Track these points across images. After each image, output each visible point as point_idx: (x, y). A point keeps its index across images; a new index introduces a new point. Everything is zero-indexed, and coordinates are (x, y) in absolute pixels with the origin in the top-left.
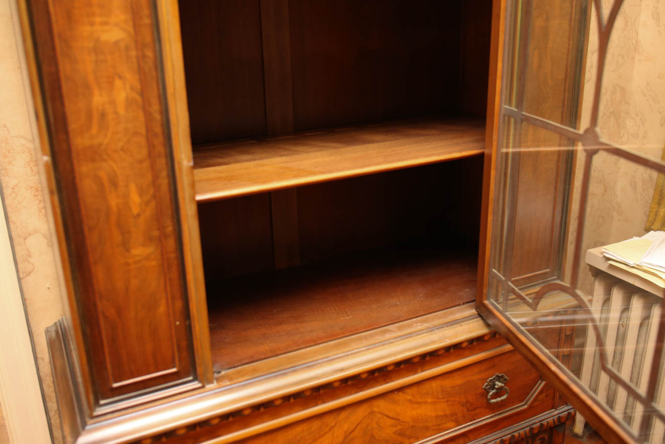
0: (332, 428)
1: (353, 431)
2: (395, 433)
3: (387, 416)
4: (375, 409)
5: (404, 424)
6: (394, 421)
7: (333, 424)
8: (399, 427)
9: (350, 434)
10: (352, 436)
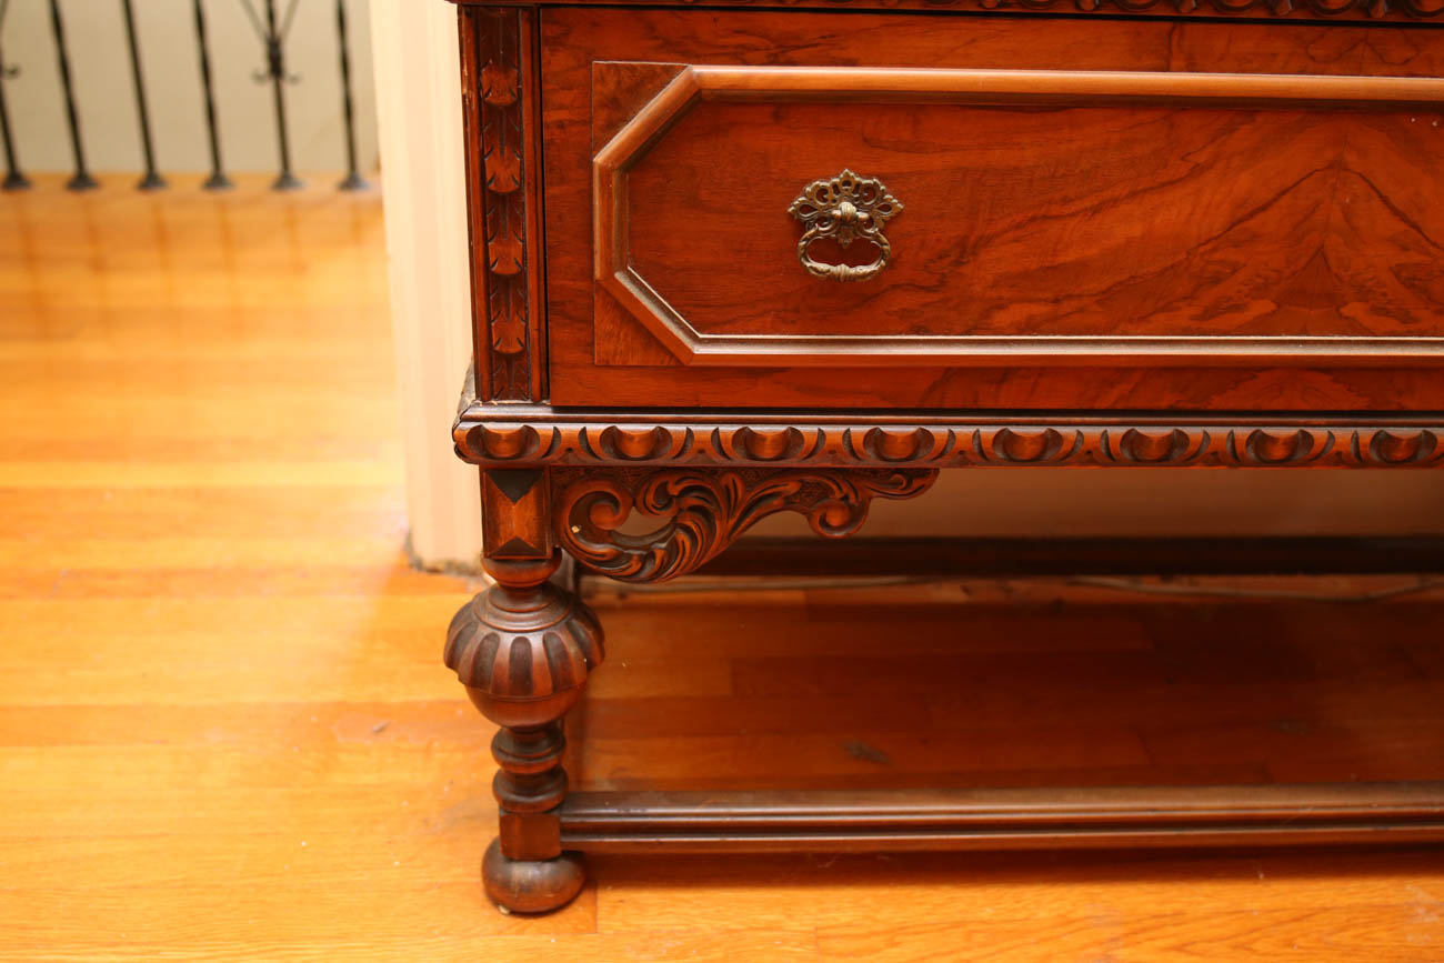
0: (1198, 170)
1: (1264, 208)
2: (1397, 272)
3: (1385, 200)
4: (1351, 159)
5: (1433, 250)
6: (1403, 227)
7: (1202, 158)
8: (1416, 258)
9: (1251, 215)
10: (1252, 224)
